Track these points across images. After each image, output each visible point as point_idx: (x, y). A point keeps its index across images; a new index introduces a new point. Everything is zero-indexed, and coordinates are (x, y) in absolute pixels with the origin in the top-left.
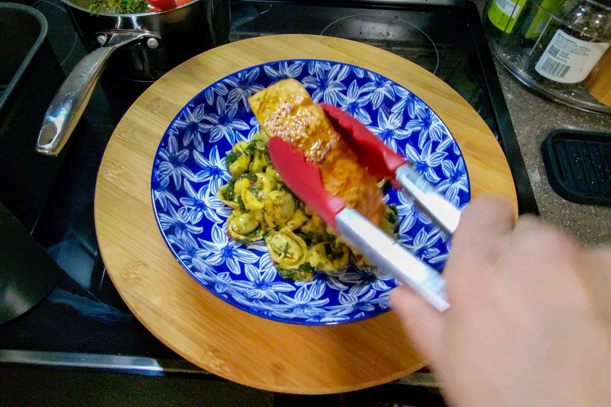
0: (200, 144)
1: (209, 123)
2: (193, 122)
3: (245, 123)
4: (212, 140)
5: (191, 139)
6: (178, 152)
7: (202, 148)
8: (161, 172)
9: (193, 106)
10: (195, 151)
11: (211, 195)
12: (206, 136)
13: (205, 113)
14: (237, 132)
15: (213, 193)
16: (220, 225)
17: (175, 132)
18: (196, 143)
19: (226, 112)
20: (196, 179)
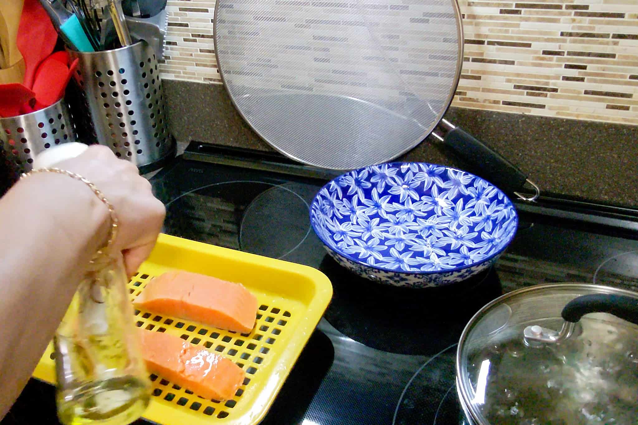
0: (381, 187)
1: (395, 181)
2: (385, 174)
3: (418, 196)
4: (391, 191)
5: (378, 181)
6: (364, 180)
7: (381, 191)
8: (345, 179)
9: (391, 166)
10: (375, 189)
11: (364, 212)
12: (388, 187)
13: (396, 174)
14: (409, 197)
15: (366, 212)
16: (352, 224)
17: (370, 170)
18: (379, 185)
19: (410, 183)
20: (363, 200)
